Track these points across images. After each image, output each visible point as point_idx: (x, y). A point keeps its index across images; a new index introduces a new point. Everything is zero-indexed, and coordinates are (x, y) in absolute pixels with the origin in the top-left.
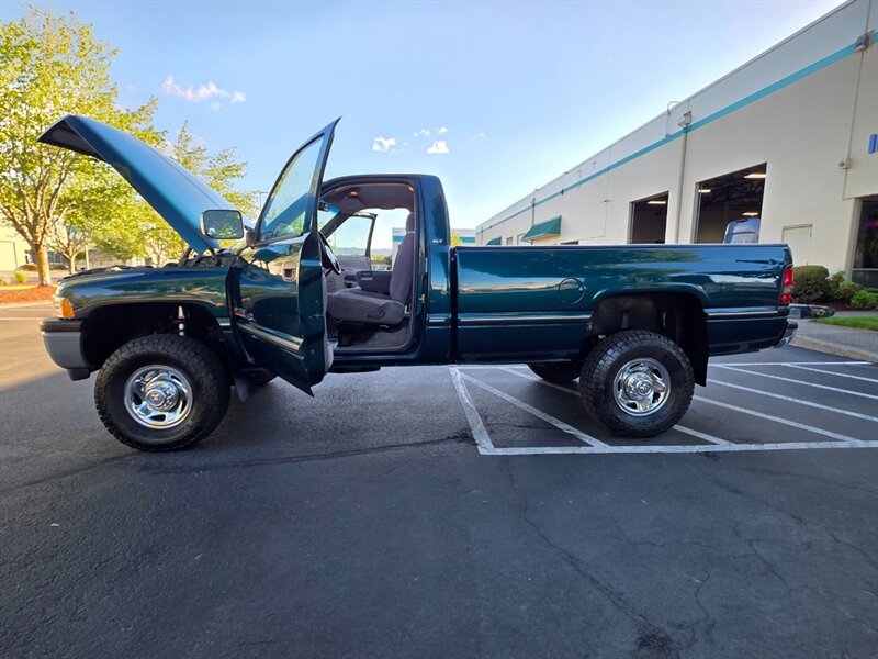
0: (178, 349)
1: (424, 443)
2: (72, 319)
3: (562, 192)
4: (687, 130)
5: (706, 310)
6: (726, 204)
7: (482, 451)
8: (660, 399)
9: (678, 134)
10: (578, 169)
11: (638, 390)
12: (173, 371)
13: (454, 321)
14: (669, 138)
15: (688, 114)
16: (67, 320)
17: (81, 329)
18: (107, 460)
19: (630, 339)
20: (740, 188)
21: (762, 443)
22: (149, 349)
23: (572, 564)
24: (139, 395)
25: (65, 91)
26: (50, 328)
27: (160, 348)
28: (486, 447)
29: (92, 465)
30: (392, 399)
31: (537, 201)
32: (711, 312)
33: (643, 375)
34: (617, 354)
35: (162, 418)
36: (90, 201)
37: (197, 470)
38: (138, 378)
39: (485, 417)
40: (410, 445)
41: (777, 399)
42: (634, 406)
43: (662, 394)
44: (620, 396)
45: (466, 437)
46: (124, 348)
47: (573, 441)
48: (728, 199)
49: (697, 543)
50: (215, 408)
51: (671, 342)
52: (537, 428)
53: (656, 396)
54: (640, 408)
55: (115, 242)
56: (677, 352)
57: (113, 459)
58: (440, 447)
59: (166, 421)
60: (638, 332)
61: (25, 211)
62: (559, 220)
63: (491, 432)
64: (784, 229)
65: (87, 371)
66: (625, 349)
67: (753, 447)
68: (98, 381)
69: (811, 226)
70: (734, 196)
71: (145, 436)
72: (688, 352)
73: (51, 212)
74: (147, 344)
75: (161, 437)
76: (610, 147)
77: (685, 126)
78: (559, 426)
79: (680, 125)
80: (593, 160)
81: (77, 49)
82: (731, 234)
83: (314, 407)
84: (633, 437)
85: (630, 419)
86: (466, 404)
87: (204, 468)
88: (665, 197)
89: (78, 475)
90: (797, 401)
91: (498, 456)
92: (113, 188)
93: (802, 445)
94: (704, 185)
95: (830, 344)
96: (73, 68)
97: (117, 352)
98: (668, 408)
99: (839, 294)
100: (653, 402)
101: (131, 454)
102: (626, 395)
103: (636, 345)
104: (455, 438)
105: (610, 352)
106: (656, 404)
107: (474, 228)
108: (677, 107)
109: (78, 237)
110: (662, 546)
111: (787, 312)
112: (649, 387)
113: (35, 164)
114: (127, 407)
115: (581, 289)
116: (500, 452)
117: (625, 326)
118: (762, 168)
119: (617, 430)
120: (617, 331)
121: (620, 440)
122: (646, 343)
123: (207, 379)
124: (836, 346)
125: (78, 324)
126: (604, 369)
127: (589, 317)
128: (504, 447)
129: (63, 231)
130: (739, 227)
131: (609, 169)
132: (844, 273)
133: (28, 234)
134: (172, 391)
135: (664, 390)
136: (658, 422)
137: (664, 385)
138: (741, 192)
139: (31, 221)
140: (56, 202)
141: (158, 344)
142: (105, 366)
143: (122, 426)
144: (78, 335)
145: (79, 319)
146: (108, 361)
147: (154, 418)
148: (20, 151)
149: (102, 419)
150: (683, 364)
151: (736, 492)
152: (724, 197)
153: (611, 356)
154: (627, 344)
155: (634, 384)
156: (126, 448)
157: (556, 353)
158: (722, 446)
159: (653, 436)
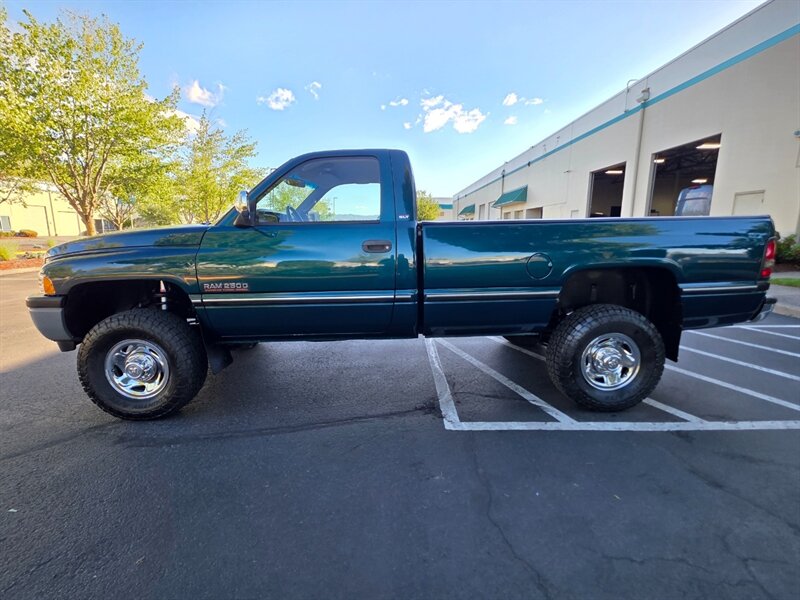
0: (152, 325)
1: (392, 414)
2: (55, 296)
3: (529, 164)
4: (645, 105)
5: (681, 285)
6: (678, 172)
7: (448, 426)
8: (629, 374)
9: (635, 110)
10: (544, 143)
11: (606, 365)
12: (149, 345)
13: (421, 297)
14: (628, 113)
15: (647, 91)
16: (50, 296)
17: (62, 305)
18: (90, 429)
19: (600, 314)
20: (690, 158)
21: (736, 420)
22: (125, 324)
23: (540, 587)
24: (120, 367)
25: (104, 84)
26: (34, 304)
27: (136, 323)
28: (452, 422)
29: (74, 436)
30: (367, 363)
31: (507, 172)
32: (686, 287)
33: (612, 350)
34: (585, 329)
35: (142, 388)
36: (129, 178)
37: (169, 443)
38: (118, 351)
39: (452, 385)
40: (378, 416)
41: (743, 366)
42: (601, 380)
43: (631, 370)
44: (588, 370)
45: (432, 408)
46: (102, 324)
47: (540, 415)
48: (679, 168)
49: (682, 560)
50: (190, 381)
51: (643, 318)
52: (503, 398)
53: (625, 371)
54: (608, 382)
55: (155, 212)
56: (649, 328)
57: (96, 428)
58: (408, 420)
59: (146, 392)
60: (608, 306)
61: (76, 188)
62: (525, 189)
63: (457, 403)
64: (737, 195)
65: (73, 343)
66: (594, 324)
67: (727, 426)
68: (80, 354)
69: (763, 192)
70: (685, 164)
71: (125, 406)
72: (659, 328)
73: (97, 188)
74: (124, 319)
75: (140, 407)
76: (573, 123)
77: (644, 102)
78: (525, 397)
79: (639, 101)
80: (557, 135)
81: (111, 48)
82: (684, 200)
83: (293, 371)
84: (601, 412)
85: (598, 393)
86: (436, 369)
87: (176, 441)
88: (622, 167)
89: (57, 447)
90: (765, 369)
91: (463, 431)
92: (147, 168)
93: (779, 425)
94: (659, 155)
95: (788, 307)
96: (109, 65)
97: (96, 327)
98: (637, 384)
99: (790, 255)
100: (622, 376)
101: (114, 422)
102: (594, 369)
103: (605, 320)
104: (422, 409)
105: (579, 327)
106: (624, 379)
107: (451, 196)
108: (635, 85)
109: (124, 208)
110: (642, 563)
111: (766, 287)
112: (619, 361)
113: (83, 148)
114: (109, 378)
115: (550, 264)
116: (466, 426)
117: (593, 298)
118: (716, 139)
119: (584, 403)
120: (586, 305)
121: (587, 415)
122: (615, 319)
123: (182, 353)
124: (794, 308)
125: (59, 299)
126: (572, 344)
127: (558, 292)
128: (470, 420)
129: (113, 203)
130: (691, 194)
131: (571, 142)
132: (795, 236)
133: (79, 206)
134: (150, 363)
135: (634, 365)
136: (626, 396)
137: (633, 360)
138: (691, 161)
139: (81, 196)
140: (100, 179)
141: (134, 320)
142: (85, 341)
143: (104, 397)
144: (59, 311)
145: (60, 296)
146: (87, 336)
147: (134, 389)
148: (71, 137)
149: (86, 390)
150: (655, 340)
151: (718, 486)
152: (676, 166)
153: (580, 331)
154: (596, 320)
155: (602, 359)
156: (109, 417)
157: (524, 327)
158: (694, 424)
159: (621, 410)
